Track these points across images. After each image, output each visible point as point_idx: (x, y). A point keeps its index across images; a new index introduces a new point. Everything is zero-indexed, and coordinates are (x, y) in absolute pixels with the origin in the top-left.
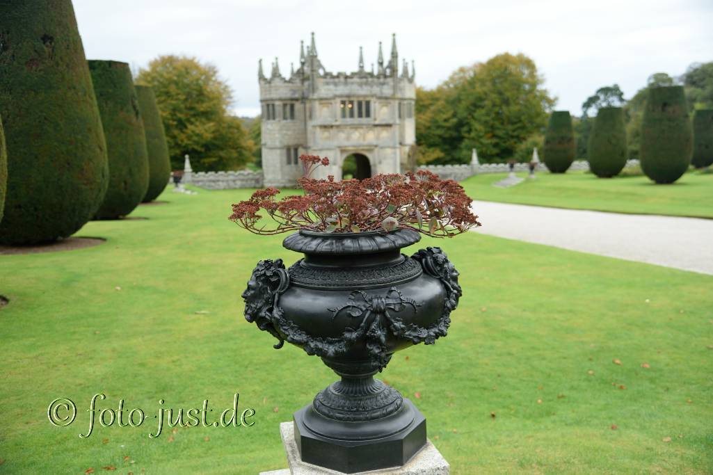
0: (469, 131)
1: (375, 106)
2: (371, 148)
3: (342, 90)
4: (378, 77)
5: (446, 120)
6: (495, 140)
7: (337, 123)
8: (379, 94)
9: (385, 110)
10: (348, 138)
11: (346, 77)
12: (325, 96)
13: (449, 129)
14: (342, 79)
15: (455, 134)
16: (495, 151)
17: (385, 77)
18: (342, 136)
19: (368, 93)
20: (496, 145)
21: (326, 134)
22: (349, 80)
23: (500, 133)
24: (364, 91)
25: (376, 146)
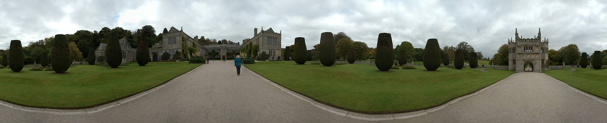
0: (564, 59)
1: (534, 48)
2: (533, 60)
3: (524, 43)
4: (535, 40)
5: (559, 57)
6: (569, 61)
7: (523, 53)
8: (535, 45)
9: (537, 49)
10: (526, 57)
11: (526, 40)
12: (519, 45)
13: (560, 58)
14: (524, 40)
15: (561, 59)
16: (569, 63)
17: (537, 40)
18: (524, 56)
19: (532, 44)
20: (570, 62)
21: (520, 56)
22: (526, 41)
23: (570, 59)
24: (531, 44)
25: (534, 59)
